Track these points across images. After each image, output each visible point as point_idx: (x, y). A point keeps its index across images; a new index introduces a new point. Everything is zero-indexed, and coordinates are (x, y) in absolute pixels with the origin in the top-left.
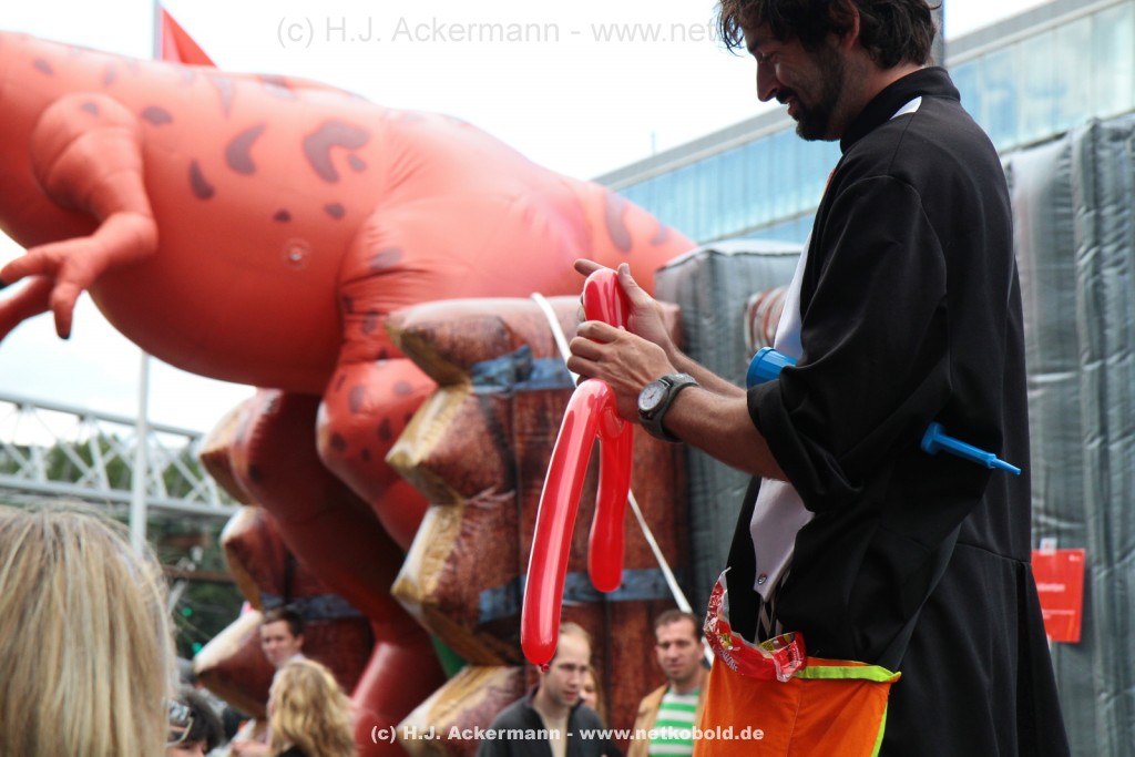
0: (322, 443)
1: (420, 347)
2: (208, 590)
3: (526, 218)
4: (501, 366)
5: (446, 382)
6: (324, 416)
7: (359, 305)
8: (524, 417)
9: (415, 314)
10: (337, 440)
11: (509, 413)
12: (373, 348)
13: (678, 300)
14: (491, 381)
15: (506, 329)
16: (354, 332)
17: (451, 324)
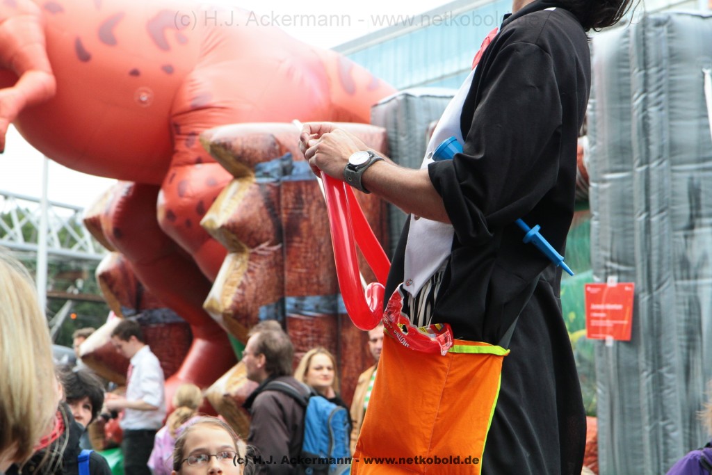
0: (161, 216)
1: (222, 153)
2: (87, 306)
3: (289, 74)
4: (273, 166)
5: (238, 175)
6: (162, 199)
7: (183, 129)
8: (288, 198)
9: (219, 133)
10: (170, 214)
11: (278, 195)
12: (193, 156)
13: (385, 125)
14: (267, 175)
15: (277, 142)
16: (181, 146)
17: (242, 139)
